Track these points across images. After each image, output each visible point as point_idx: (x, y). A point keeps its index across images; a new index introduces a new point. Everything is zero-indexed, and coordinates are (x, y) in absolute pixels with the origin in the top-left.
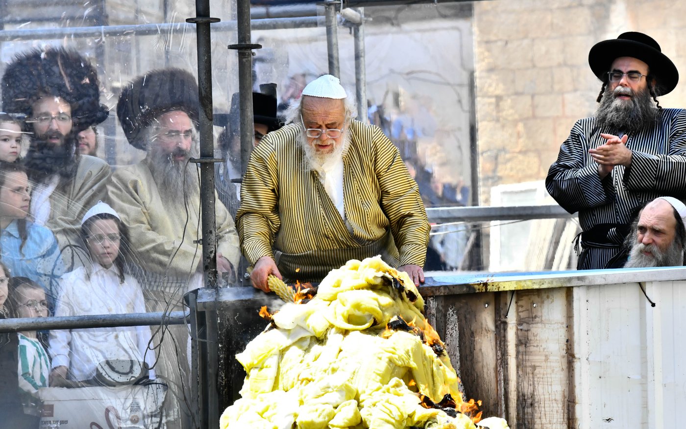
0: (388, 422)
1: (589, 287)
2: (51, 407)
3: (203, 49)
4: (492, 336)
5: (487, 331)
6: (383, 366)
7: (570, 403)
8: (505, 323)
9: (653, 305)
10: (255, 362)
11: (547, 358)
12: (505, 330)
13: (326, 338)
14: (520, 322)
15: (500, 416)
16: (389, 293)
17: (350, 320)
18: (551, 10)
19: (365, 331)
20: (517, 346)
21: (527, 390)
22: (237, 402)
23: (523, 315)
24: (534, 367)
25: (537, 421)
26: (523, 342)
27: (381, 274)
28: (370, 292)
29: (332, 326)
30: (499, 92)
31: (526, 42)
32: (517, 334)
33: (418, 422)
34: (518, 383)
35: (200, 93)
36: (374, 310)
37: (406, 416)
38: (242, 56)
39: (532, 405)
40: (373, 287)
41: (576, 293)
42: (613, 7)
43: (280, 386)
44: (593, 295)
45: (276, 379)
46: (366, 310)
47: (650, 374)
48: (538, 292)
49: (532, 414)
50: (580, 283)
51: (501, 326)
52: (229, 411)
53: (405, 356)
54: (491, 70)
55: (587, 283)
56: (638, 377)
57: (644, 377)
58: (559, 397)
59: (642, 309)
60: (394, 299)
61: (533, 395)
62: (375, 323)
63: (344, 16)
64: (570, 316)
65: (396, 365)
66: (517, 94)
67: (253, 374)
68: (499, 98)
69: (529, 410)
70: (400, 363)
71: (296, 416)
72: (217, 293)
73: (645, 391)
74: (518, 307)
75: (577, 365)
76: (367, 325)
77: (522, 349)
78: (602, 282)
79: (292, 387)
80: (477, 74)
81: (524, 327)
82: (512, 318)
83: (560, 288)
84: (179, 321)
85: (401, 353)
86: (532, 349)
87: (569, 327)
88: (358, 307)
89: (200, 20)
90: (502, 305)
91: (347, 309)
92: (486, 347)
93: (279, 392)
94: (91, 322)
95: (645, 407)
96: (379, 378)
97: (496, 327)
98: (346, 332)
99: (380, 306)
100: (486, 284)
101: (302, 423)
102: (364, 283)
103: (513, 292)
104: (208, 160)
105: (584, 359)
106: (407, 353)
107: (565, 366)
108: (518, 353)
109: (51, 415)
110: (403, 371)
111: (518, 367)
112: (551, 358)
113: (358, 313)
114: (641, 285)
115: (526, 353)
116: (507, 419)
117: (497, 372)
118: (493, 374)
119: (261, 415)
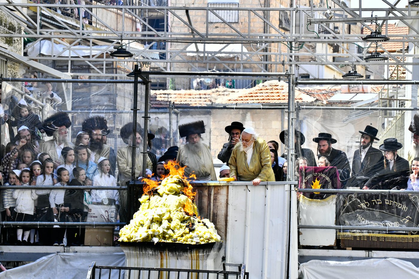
0: (178, 219)
1: (233, 186)
2: (91, 209)
3: (135, 117)
4: (207, 197)
5: (206, 196)
6: (177, 204)
7: (226, 216)
8: (211, 194)
9: (249, 191)
10: (144, 201)
11: (221, 204)
12: (211, 196)
13: (163, 196)
14: (215, 194)
15: (208, 218)
16: (180, 185)
17: (169, 191)
18: (231, 114)
19: (173, 194)
20: (213, 200)
21: (215, 212)
22: (138, 211)
23: (215, 192)
24: (218, 206)
25: (218, 220)
26: (215, 199)
27: (178, 180)
28: (175, 184)
29: (164, 193)
30: (217, 134)
31: (224, 122)
32: (214, 197)
33: (186, 219)
34: (213, 210)
35: (133, 129)
36: (176, 189)
37: (182, 217)
38: (145, 120)
39: (216, 216)
40: (176, 183)
41: (230, 187)
42: (247, 114)
43: (150, 208)
44: (234, 187)
45: (149, 206)
46: (174, 189)
47: (247, 209)
48: (220, 186)
49: (216, 219)
50: (231, 184)
51: (209, 195)
52: (136, 213)
53: (183, 201)
54: (215, 129)
55: (233, 184)
56: (244, 210)
57: (246, 210)
58: (224, 214)
59: (247, 192)
60: (181, 186)
61: (217, 213)
62: (176, 192)
63: (174, 111)
64: (228, 193)
65: (181, 204)
66: (221, 135)
67: (143, 204)
68: (217, 136)
69: (216, 217)
70: (182, 203)
71: (153, 216)
72: (135, 182)
73: (246, 213)
74: (214, 190)
75: (229, 206)
76: (174, 193)
77: (215, 201)
78: (237, 184)
79: (153, 208)
80: (212, 130)
81: (216, 195)
82: (213, 193)
83: (226, 186)
84: (124, 189)
85: (182, 200)
86: (217, 201)
87: (227, 196)
88: (172, 188)
89: (134, 109)
90: (210, 189)
91: (169, 188)
92: (205, 200)
93: (149, 209)
94: (102, 188)
95: (246, 218)
96: (176, 207)
97: (208, 195)
98: (168, 194)
99: (177, 188)
100: (206, 184)
101: (155, 218)
102: (173, 181)
103: (213, 186)
104: (134, 147)
105: (231, 205)
106: (184, 201)
107: (226, 206)
108: (213, 202)
109: (91, 212)
110: (183, 205)
111: (213, 206)
112: (222, 204)
113: (171, 189)
114: (247, 186)
115: (216, 202)
116: (210, 219)
117: (208, 207)
118: (206, 207)
119: (144, 215)
